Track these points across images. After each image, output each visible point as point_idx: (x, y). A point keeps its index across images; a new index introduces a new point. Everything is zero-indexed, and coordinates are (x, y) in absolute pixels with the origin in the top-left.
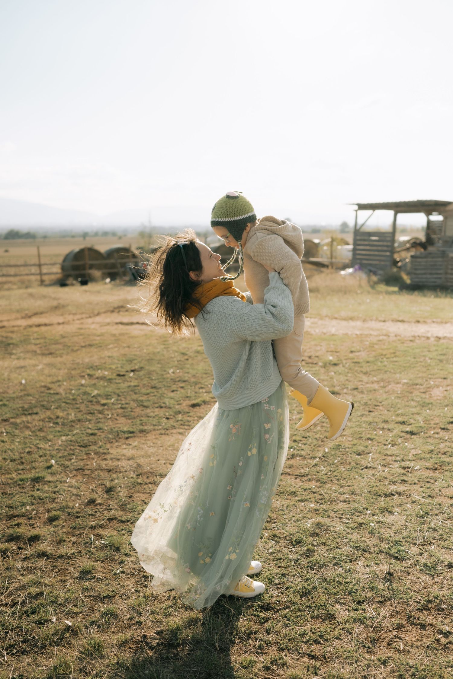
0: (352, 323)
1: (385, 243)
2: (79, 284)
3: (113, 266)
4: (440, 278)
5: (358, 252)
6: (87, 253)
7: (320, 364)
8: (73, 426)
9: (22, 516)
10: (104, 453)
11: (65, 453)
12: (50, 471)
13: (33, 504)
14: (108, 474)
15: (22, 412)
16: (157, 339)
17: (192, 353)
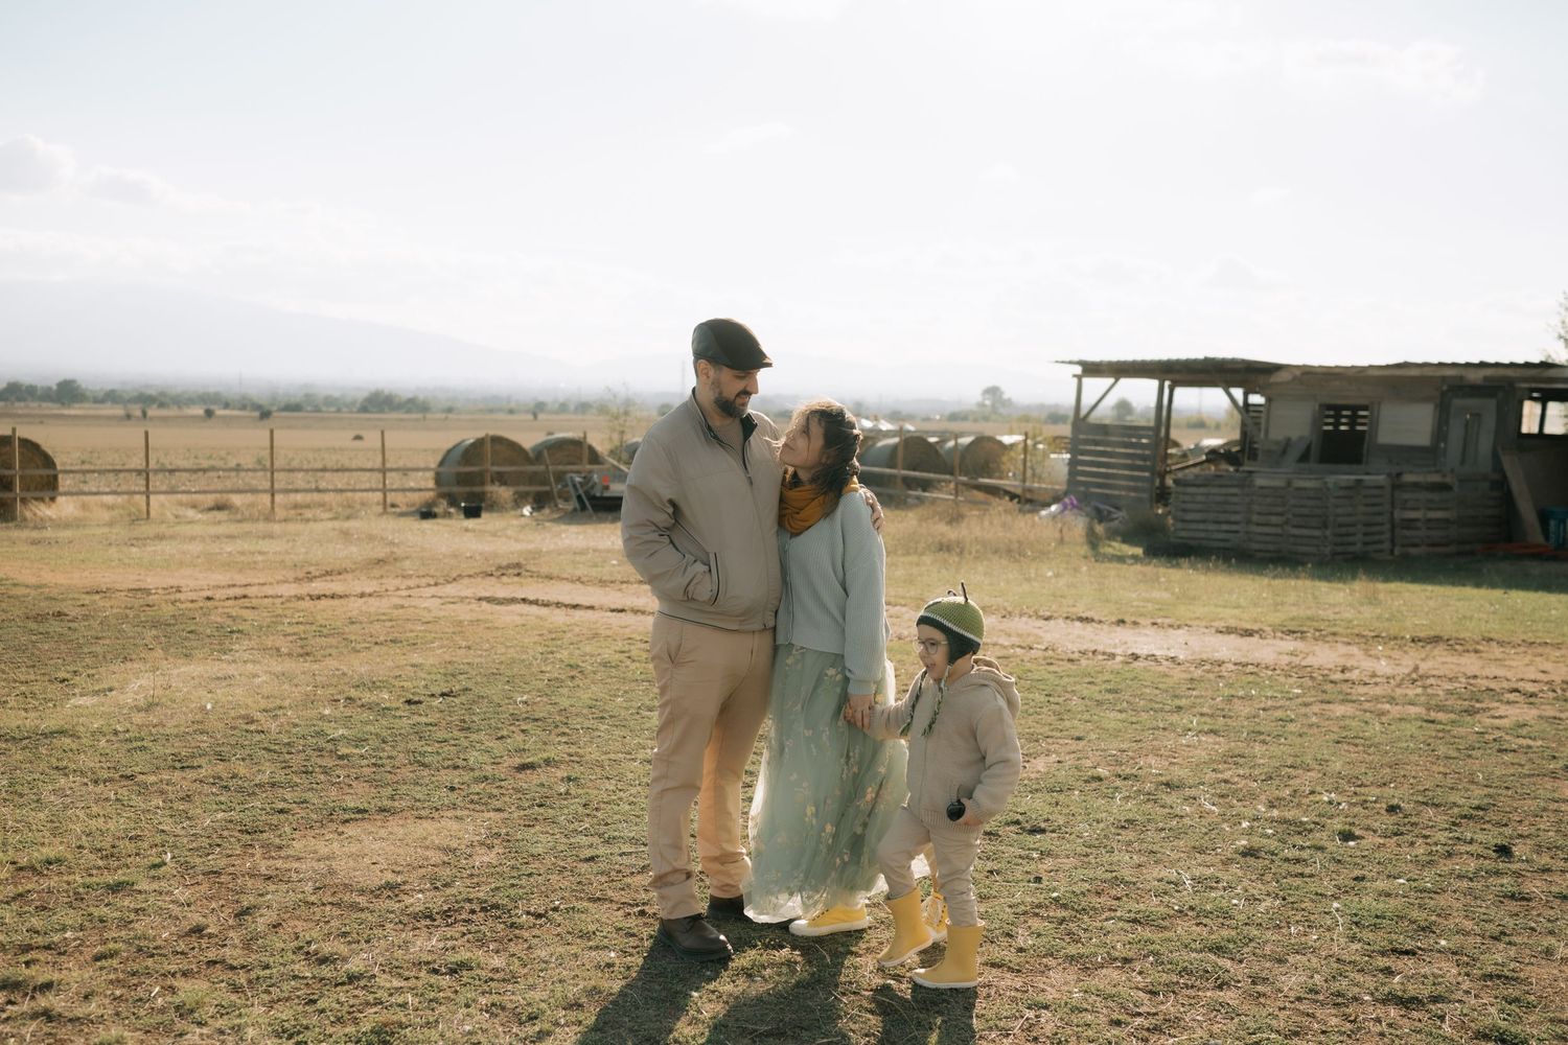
1: (1139, 452)
2: (462, 516)
3: (540, 479)
4: (1237, 532)
5: (1080, 468)
6: (487, 447)
8: (254, 794)
9: (48, 948)
10: (280, 848)
11: (205, 842)
12: (153, 872)
13: (82, 928)
14: (260, 884)
15: (170, 763)
16: (541, 635)
17: (592, 665)
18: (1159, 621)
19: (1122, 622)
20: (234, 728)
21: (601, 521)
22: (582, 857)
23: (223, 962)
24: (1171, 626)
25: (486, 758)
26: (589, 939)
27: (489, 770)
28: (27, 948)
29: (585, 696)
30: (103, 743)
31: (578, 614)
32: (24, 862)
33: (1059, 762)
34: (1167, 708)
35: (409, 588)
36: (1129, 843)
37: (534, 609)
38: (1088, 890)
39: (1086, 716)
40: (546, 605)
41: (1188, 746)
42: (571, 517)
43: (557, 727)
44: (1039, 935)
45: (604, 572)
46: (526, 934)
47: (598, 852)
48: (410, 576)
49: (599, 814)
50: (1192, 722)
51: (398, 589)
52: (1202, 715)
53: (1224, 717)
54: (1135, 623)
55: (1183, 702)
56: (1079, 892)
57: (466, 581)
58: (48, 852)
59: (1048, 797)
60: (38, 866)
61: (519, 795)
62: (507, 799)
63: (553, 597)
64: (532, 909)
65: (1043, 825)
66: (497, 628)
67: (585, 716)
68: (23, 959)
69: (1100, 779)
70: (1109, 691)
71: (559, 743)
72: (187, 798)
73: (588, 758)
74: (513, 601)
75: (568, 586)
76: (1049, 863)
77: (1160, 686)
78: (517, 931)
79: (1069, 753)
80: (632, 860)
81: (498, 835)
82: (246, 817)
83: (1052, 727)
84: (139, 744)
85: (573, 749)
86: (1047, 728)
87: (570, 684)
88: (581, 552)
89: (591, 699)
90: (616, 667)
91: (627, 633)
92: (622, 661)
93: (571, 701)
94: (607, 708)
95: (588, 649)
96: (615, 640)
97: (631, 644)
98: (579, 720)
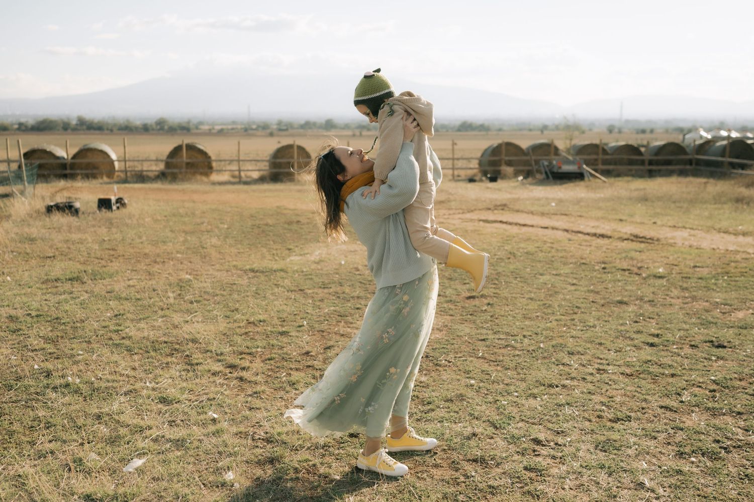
0: (741, 239)
2: (488, 181)
3: (527, 163)
6: (504, 148)
7: (644, 275)
8: (349, 301)
9: (250, 354)
10: (352, 323)
11: (322, 319)
12: (298, 329)
13: (265, 348)
14: (338, 338)
15: (320, 285)
16: (502, 238)
17: (521, 253)
20: (350, 272)
21: (555, 184)
22: (480, 338)
23: (312, 366)
25: (454, 292)
26: (468, 374)
27: (454, 298)
28: (241, 353)
29: (512, 267)
30: (297, 275)
31: (524, 229)
32: (252, 319)
35: (450, 214)
37: (504, 226)
38: (735, 378)
40: (511, 224)
42: (541, 183)
43: (492, 280)
44: (696, 396)
45: (546, 209)
46: (441, 369)
47: (487, 337)
48: (452, 209)
49: (496, 321)
51: (444, 215)
56: (728, 378)
57: (477, 212)
58: (261, 317)
59: (737, 331)
60: (256, 323)
61: (464, 310)
62: (457, 311)
63: (515, 221)
64: (448, 359)
65: (725, 344)
66: (482, 234)
67: (508, 276)
68: (240, 357)
71: (491, 288)
72: (322, 300)
73: (502, 295)
74: (495, 222)
75: (525, 215)
76: (721, 362)
78: (438, 367)
80: (503, 342)
81: (447, 326)
82: (342, 310)
84: (310, 277)
85: (497, 291)
87: (507, 261)
88: (539, 199)
89: (514, 269)
90: (532, 254)
91: (545, 239)
92: (536, 252)
93: (504, 269)
94: (520, 273)
95: (522, 245)
96: (538, 242)
97: (544, 244)
98: (504, 278)
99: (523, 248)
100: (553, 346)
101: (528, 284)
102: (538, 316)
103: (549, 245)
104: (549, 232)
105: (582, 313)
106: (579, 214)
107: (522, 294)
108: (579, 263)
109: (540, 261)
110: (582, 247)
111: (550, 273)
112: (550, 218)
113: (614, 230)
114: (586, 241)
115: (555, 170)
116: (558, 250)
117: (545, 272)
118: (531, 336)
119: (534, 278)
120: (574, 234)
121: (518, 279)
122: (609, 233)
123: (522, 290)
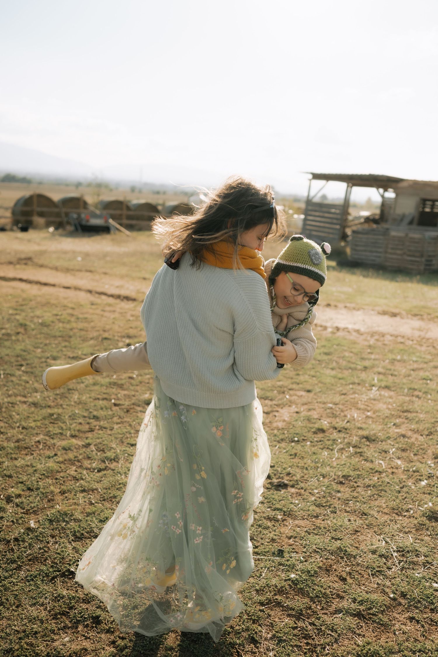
1: (335, 216)
2: (19, 230)
3: (58, 215)
4: (381, 257)
5: (309, 222)
6: (35, 200)
16: (17, 302)
17: (35, 324)
18: (348, 305)
19: (328, 305)
21: (83, 236)
24: (354, 309)
29: (19, 347)
31: (46, 290)
33: (297, 412)
34: (359, 367)
36: (346, 502)
37: (23, 285)
38: (320, 567)
39: (312, 373)
41: (374, 400)
42: (71, 234)
45: (71, 264)
50: (374, 380)
52: (379, 373)
53: (392, 375)
54: (336, 306)
55: (367, 363)
56: (312, 572)
59: (290, 447)
69: (322, 431)
70: (326, 354)
74: (14, 279)
75: (47, 271)
76: (290, 526)
77: (353, 350)
79: (303, 404)
83: (293, 380)
86: (290, 381)
87: (14, 338)
88: (65, 252)
89: (22, 350)
90: (47, 326)
91: (65, 302)
92: (53, 322)
93: (8, 351)
94: (28, 357)
95: (38, 313)
96: (57, 307)
97: (64, 310)
98: (6, 367)
99: (38, 317)
100: (51, 521)
101: (35, 377)
102: (39, 442)
103: (70, 311)
104: (71, 293)
105: (102, 428)
106: (104, 270)
107: (25, 396)
108: (100, 339)
109: (55, 337)
110: (106, 314)
111: (65, 355)
112: (74, 275)
113: (138, 292)
114: (110, 305)
115: (84, 223)
116: (78, 318)
117: (59, 355)
118: (19, 496)
119: (44, 364)
120: (97, 295)
121: (23, 368)
122: (133, 295)
123: (25, 388)
